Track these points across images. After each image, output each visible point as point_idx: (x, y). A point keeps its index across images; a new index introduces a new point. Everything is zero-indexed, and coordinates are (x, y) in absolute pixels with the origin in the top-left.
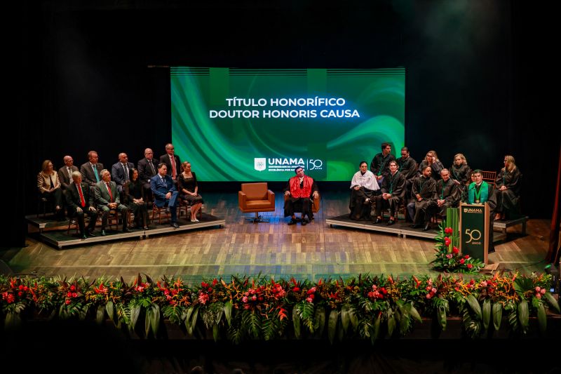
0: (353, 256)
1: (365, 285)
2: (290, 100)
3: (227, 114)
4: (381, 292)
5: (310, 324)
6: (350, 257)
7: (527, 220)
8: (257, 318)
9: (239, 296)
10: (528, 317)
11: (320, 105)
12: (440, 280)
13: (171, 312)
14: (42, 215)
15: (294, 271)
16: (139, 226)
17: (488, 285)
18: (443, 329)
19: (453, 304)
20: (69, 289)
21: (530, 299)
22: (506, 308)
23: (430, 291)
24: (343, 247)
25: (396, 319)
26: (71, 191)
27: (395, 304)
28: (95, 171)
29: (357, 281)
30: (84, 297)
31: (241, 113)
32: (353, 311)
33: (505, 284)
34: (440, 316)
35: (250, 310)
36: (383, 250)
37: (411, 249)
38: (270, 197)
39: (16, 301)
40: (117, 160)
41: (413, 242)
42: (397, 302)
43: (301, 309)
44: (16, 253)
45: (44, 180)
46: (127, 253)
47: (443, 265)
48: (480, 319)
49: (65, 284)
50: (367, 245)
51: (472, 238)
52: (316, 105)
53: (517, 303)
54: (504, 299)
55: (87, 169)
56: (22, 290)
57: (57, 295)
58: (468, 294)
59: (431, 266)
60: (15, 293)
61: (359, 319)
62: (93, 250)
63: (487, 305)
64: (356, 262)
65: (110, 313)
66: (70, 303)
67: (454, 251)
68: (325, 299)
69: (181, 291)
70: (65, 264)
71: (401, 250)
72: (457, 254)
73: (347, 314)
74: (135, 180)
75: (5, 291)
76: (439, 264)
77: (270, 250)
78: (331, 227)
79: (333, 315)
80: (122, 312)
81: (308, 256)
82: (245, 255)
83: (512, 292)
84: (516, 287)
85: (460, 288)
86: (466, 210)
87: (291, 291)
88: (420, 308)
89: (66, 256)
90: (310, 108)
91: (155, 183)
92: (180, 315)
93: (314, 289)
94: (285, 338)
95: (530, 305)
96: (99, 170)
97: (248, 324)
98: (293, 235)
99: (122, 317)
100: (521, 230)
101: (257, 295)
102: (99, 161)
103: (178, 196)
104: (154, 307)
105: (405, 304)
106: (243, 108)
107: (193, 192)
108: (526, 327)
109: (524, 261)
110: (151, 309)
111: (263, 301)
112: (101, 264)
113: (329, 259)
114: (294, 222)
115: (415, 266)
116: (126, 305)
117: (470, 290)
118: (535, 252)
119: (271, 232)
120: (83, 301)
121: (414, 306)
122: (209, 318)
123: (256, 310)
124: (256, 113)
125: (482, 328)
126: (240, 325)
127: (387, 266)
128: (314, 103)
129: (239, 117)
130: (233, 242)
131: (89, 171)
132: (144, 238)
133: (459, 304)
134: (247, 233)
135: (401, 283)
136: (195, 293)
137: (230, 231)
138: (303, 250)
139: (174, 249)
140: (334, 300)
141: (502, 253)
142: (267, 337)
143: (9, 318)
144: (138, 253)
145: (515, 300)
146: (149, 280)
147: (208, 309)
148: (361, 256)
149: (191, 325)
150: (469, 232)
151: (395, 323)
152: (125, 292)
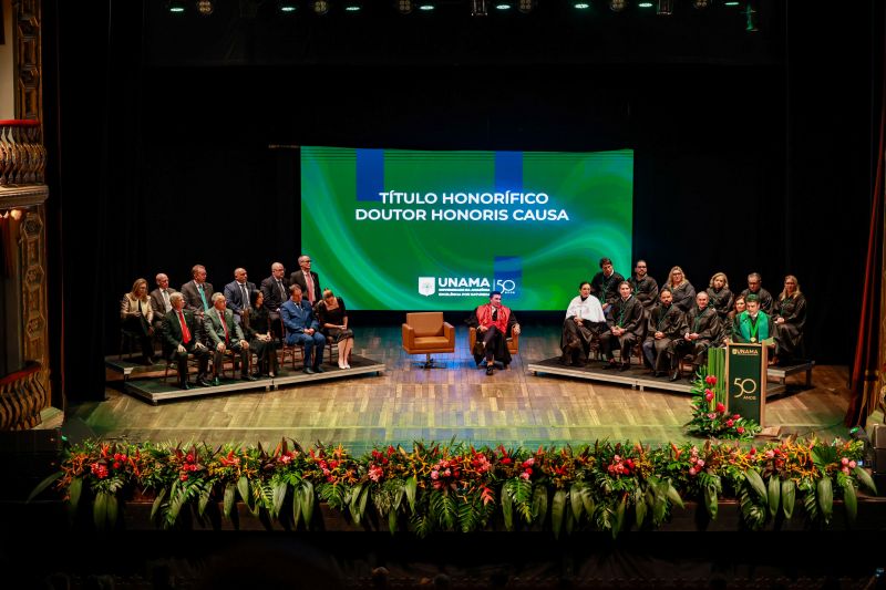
0: (573, 416)
1: (603, 456)
2: (471, 195)
3: (381, 214)
4: (626, 465)
5: (526, 510)
6: (569, 416)
7: (813, 366)
8: (451, 501)
9: (426, 470)
10: (831, 501)
11: (512, 202)
12: (708, 448)
13: (330, 492)
14: (127, 356)
15: (493, 436)
16: (262, 373)
17: (775, 456)
18: (713, 518)
19: (727, 481)
20: (185, 459)
21: (834, 475)
22: (802, 488)
23: (695, 463)
24: (556, 403)
25: (647, 503)
26: (169, 322)
27: (646, 483)
28: (202, 293)
29: (592, 450)
30: (206, 471)
31: (401, 214)
32: (588, 491)
33: (799, 453)
34: (710, 499)
35: (441, 490)
36: (615, 407)
37: (654, 406)
38: (447, 333)
39: (111, 476)
40: (232, 278)
41: (654, 396)
42: (648, 479)
43: (514, 488)
44: (93, 410)
45: (130, 304)
46: (251, 410)
47: (703, 428)
48: (764, 503)
49: (179, 452)
50: (590, 400)
51: (743, 390)
52: (507, 202)
53: (816, 481)
54: (798, 475)
55: (191, 290)
56: (120, 459)
57: (168, 467)
58: (748, 468)
59: (686, 430)
60: (109, 464)
61: (596, 502)
62: (202, 405)
63: (774, 484)
64: (577, 423)
65: (244, 494)
66: (186, 479)
67: (719, 409)
68: (548, 475)
69: (344, 463)
70: (166, 425)
71: (639, 408)
72: (722, 413)
73: (580, 495)
74: (258, 306)
75: (94, 462)
76: (698, 426)
77: (453, 407)
78: (536, 374)
79: (559, 498)
80: (261, 492)
81: (509, 416)
82: (420, 413)
83: (809, 465)
84: (814, 458)
85: (737, 459)
86: (735, 351)
87: (499, 464)
88: (680, 487)
89: (166, 414)
90: (499, 207)
91: (288, 310)
92: (343, 496)
93: (531, 461)
94: (490, 530)
95: (834, 483)
96: (209, 294)
97: (439, 510)
98: (484, 386)
99: (260, 499)
100: (804, 381)
101: (451, 469)
102: (207, 280)
104: (306, 485)
105: (659, 482)
106: (403, 206)
107: (341, 324)
108: (828, 514)
109: (813, 423)
110: (301, 489)
111: (460, 478)
112: (216, 425)
113: (539, 420)
115: (662, 429)
116: (266, 482)
117: (750, 463)
118: (827, 411)
120: (204, 476)
121: (673, 485)
122: (383, 500)
123: (450, 490)
124: (421, 213)
125: (768, 515)
126: (428, 510)
127: (623, 430)
128: (504, 200)
129: (398, 218)
130: (399, 396)
132: (272, 388)
133: (736, 482)
134: (417, 383)
135: (654, 452)
136: (364, 465)
137: (392, 380)
138: (501, 407)
139: (317, 405)
140: (560, 477)
141: (782, 412)
142: (466, 529)
143: (100, 499)
144: (267, 410)
145: (814, 477)
146: (297, 447)
147: (382, 488)
148: (583, 415)
149: (358, 510)
150: (740, 382)
151: (645, 509)
152: (264, 463)
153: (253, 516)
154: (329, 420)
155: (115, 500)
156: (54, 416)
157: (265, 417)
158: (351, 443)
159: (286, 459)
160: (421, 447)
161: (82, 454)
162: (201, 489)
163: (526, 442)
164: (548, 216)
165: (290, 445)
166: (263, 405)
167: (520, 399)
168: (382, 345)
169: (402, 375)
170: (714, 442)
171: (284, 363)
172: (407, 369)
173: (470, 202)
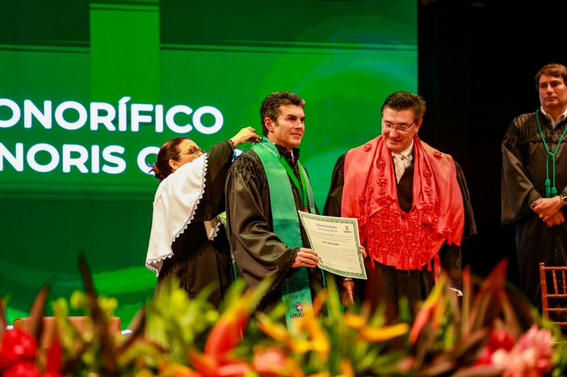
2: (29, 105)
11: (135, 128)
52: (123, 127)
90: (102, 137)
128: (115, 122)
173: (28, 124)
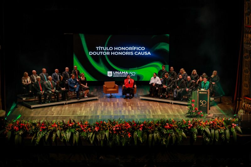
0: (153, 111)
1: (163, 123)
2: (122, 48)
3: (97, 53)
4: (170, 126)
5: (141, 139)
6: (152, 112)
7: (222, 97)
8: (119, 137)
9: (112, 128)
10: (229, 136)
12: (193, 121)
13: (84, 134)
15: (130, 118)
16: (63, 99)
17: (213, 123)
18: (195, 141)
19: (199, 130)
20: (41, 125)
21: (230, 128)
22: (221, 132)
23: (190, 125)
24: (148, 107)
25: (176, 137)
26: (36, 85)
27: (176, 131)
28: (45, 76)
29: (160, 122)
30: (47, 128)
32: (159, 134)
33: (220, 122)
34: (194, 136)
35: (116, 134)
36: (165, 109)
37: (176, 108)
38: (116, 88)
39: (20, 130)
41: (176, 105)
43: (137, 133)
45: (24, 80)
46: (60, 110)
47: (191, 115)
48: (210, 137)
49: (39, 123)
50: (158, 107)
51: (202, 104)
52: (133, 50)
53: (225, 130)
54: (220, 129)
55: (42, 76)
56: (22, 125)
57: (36, 127)
58: (205, 127)
59: (186, 116)
60: (19, 127)
61: (161, 137)
62: (46, 109)
63: (213, 131)
64: (154, 114)
65: (59, 135)
66: (42, 131)
67: (196, 109)
68: (147, 129)
69: (88, 126)
70: (35, 115)
71: (172, 109)
72: (196, 111)
73: (156, 135)
74: (62, 80)
75: (15, 126)
76: (189, 114)
77: (119, 109)
78: (142, 99)
79: (150, 136)
80: (63, 135)
81: (135, 111)
82: (109, 111)
83: (223, 126)
84: (224, 123)
85: (202, 124)
86: (200, 93)
87: (133, 126)
88: (185, 132)
89: (35, 112)
90: (131, 51)
91: (70, 81)
92: (87, 136)
93: (142, 125)
94: (131, 145)
95: (230, 131)
96: (47, 76)
97: (115, 139)
98: (127, 103)
99: (63, 137)
100: (219, 101)
101: (119, 127)
102: (46, 73)
103: (79, 87)
104: (77, 132)
105: (180, 130)
106: (103, 51)
107: (85, 85)
108: (228, 140)
109: (222, 113)
110: (75, 133)
111: (122, 130)
112: (50, 115)
113: (144, 113)
114: (126, 98)
115: (179, 115)
116: (65, 132)
117: (206, 125)
119: (118, 101)
120: (47, 130)
121: (183, 131)
122: (99, 137)
123: (119, 133)
124: (108, 53)
125: (211, 140)
126: (112, 140)
127: (168, 115)
128: (132, 49)
129: (101, 54)
130: (103, 106)
131: (43, 77)
132: (66, 104)
133: (201, 131)
134: (108, 102)
135: (178, 122)
136: (93, 126)
137: (100, 101)
138: (132, 109)
139: (79, 109)
140: (151, 130)
141: (213, 110)
142: (123, 145)
143: (16, 137)
144: (65, 110)
145: (224, 129)
146: (74, 121)
147: (99, 133)
148: (156, 111)
149: (92, 140)
150: (201, 101)
151: (175, 139)
152: (64, 126)
153: (61, 141)
154: (83, 113)
155: (21, 137)
156: (3, 112)
157: (64, 112)
158: (89, 120)
159: (71, 125)
160: (110, 121)
161: (11, 124)
162: (46, 134)
163: (140, 119)
164: (145, 54)
165: (72, 121)
166: (63, 109)
167: (138, 107)
168: (97, 91)
169: (103, 100)
170: (195, 119)
171: (69, 96)
172: (105, 98)
173: (122, 50)
